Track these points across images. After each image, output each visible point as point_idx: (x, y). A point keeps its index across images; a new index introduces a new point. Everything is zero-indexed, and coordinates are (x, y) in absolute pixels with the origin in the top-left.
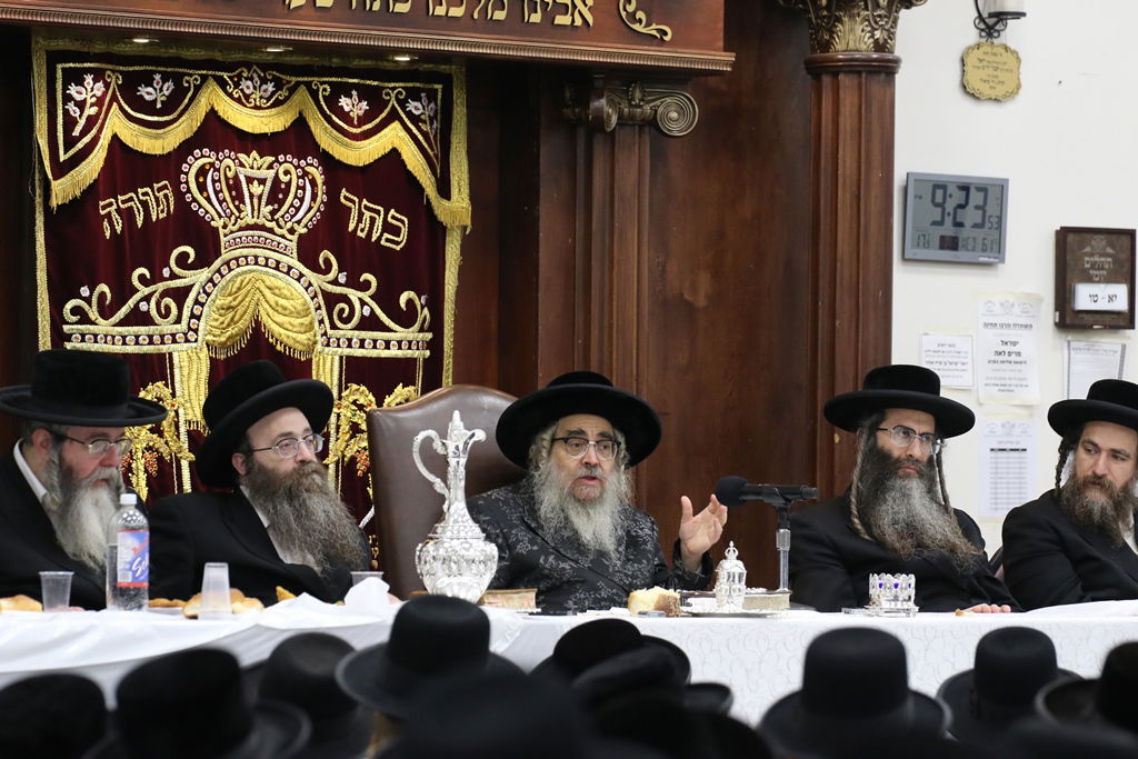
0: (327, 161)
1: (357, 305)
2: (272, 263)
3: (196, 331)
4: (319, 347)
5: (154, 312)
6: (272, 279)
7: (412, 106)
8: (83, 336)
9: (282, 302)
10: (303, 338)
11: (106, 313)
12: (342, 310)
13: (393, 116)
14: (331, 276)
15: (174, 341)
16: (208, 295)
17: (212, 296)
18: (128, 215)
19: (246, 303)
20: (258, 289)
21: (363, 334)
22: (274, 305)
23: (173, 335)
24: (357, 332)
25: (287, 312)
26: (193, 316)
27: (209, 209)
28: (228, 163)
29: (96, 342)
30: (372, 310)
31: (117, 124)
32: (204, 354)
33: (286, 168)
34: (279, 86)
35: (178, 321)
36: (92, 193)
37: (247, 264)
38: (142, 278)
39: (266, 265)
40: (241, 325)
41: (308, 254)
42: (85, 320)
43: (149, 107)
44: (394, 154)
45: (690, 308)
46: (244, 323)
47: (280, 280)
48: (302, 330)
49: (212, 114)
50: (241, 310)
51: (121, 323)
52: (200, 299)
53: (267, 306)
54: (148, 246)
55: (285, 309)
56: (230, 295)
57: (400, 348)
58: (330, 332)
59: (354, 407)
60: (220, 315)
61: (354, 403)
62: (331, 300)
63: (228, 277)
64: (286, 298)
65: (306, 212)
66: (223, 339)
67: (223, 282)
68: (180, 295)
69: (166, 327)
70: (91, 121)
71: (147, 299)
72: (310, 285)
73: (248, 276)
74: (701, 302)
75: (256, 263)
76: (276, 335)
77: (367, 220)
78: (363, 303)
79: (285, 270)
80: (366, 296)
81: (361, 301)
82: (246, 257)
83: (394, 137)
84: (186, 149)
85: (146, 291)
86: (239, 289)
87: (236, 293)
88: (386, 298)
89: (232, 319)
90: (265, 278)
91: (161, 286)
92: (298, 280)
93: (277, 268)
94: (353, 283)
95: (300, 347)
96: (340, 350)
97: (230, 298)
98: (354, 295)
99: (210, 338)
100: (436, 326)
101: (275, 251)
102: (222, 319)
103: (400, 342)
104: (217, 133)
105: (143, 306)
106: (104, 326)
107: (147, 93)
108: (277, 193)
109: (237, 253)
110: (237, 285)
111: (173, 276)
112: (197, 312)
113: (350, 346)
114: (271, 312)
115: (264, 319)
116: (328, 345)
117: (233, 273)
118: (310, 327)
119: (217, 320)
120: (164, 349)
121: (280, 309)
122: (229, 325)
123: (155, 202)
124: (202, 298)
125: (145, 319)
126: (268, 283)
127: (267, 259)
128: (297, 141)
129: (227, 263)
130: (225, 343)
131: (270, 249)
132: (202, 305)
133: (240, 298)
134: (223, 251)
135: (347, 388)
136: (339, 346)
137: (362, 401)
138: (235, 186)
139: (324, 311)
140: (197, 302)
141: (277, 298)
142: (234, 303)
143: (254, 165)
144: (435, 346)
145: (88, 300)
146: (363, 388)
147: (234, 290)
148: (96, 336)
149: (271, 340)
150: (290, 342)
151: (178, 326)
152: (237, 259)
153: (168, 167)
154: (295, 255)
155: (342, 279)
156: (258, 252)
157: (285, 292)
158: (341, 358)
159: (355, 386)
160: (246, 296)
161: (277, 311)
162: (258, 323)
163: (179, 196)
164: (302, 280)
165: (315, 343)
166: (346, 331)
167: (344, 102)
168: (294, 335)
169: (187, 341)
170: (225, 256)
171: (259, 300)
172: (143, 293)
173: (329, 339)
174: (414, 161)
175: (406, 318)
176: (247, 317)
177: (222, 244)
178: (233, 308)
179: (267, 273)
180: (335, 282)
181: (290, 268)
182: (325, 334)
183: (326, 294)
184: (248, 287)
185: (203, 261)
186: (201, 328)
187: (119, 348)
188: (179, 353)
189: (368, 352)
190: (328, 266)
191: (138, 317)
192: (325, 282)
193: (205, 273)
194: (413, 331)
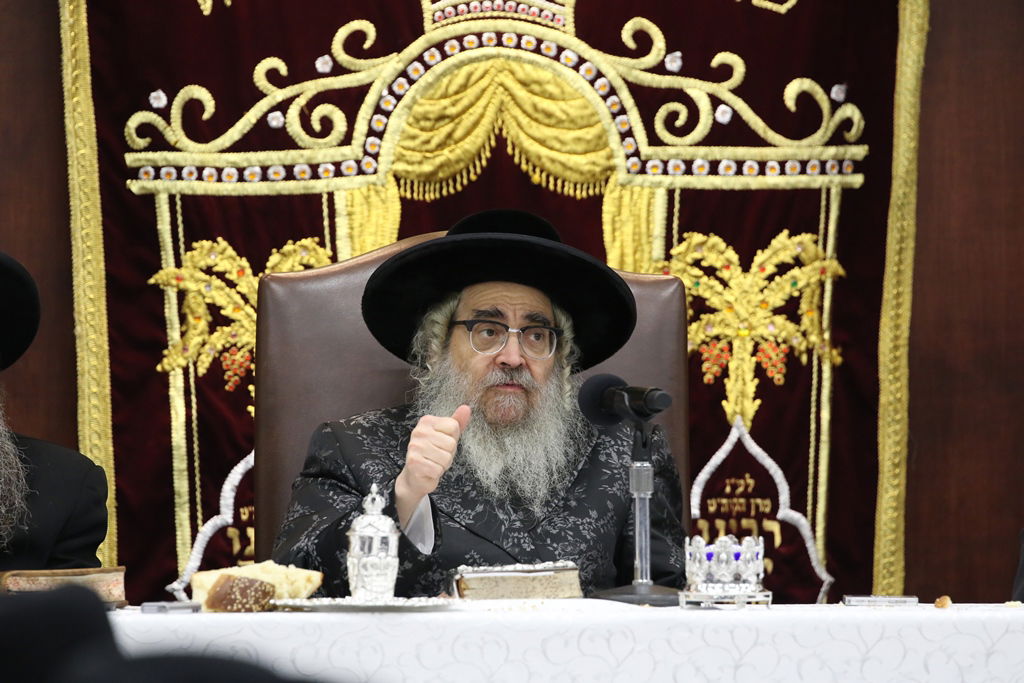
1: (704, 105)
2: (529, 42)
3: (376, 156)
4: (620, 176)
5: (295, 128)
6: (528, 67)
8: (157, 169)
9: (545, 104)
10: (582, 162)
11: (200, 129)
12: (674, 115)
14: (650, 60)
15: (338, 173)
16: (399, 98)
17: (405, 101)
19: (477, 110)
20: (502, 85)
21: (716, 152)
22: (530, 109)
23: (337, 165)
24: (703, 150)
25: (553, 121)
26: (371, 132)
29: (180, 177)
30: (736, 115)
32: (393, 193)
35: (347, 140)
37: (481, 45)
38: (273, 76)
39: (518, 46)
40: (470, 144)
42: (159, 143)
46: (476, 140)
47: (542, 70)
48: (580, 147)
50: (467, 120)
51: (235, 148)
52: (384, 106)
53: (517, 112)
55: (549, 115)
56: (445, 96)
57: (783, 172)
58: (646, 150)
59: (697, 272)
60: (423, 129)
61: (697, 263)
62: (648, 100)
63: (438, 68)
64: (551, 97)
66: (427, 168)
67: (429, 77)
68: (350, 101)
69: (324, 152)
71: (283, 107)
72: (600, 75)
73: (482, 66)
75: (500, 44)
76: (533, 159)
78: (716, 102)
79: (553, 52)
80: (723, 90)
81: (713, 98)
82: (479, 35)
85: (278, 95)
86: (464, 87)
87: (457, 93)
88: (761, 91)
89: (449, 136)
90: (514, 66)
91: (311, 88)
92: (576, 68)
93: (537, 50)
94: (697, 67)
95: (575, 177)
96: (667, 180)
97: (445, 102)
98: (698, 89)
99: (401, 167)
100: (879, 135)
101: (534, 22)
102: (424, 136)
103: (782, 164)
105: (276, 119)
106: (193, 153)
109: (460, 29)
110: (459, 80)
111: (338, 70)
112: (378, 126)
113: (689, 171)
114: (524, 120)
115: (511, 132)
116: (643, 171)
117: (449, 61)
118: (600, 143)
119: (413, 138)
120: (319, 186)
121: (540, 116)
122: (441, 146)
124: (388, 103)
125: (280, 140)
126: (521, 75)
127: (520, 37)
129: (440, 46)
130: (434, 173)
131: (526, 20)
132: (387, 114)
133: (465, 102)
134: (428, 25)
135: (681, 240)
136: (665, 172)
137: (712, 260)
139: (634, 118)
140: (378, 110)
141: (537, 99)
142: (452, 111)
144: (877, 167)
145: (165, 113)
146: (715, 239)
147: (453, 88)
148: (179, 169)
149: (524, 167)
150: (556, 169)
151: (346, 149)
152: (460, 39)
154: (571, 27)
155: (674, 62)
156: (501, 25)
157: (551, 88)
158: (671, 193)
159: (697, 238)
160: (478, 98)
161: (536, 120)
162: (501, 141)
164: (583, 68)
165: (612, 169)
166: (680, 147)
168: (563, 157)
169: (361, 172)
170: (432, 33)
171: (502, 103)
172: (274, 99)
173: (644, 163)
175: (801, 122)
176: (480, 133)
177: (427, 16)
178: (452, 118)
179: (518, 59)
180: (660, 69)
181: (561, 49)
182: (637, 153)
183: (635, 89)
184: (483, 83)
185: (389, 44)
186: (388, 147)
187: (230, 188)
188: (346, 192)
189: (726, 181)
190: (644, 43)
191: (265, 137)
192: (636, 70)
193: (392, 63)
194: (812, 147)
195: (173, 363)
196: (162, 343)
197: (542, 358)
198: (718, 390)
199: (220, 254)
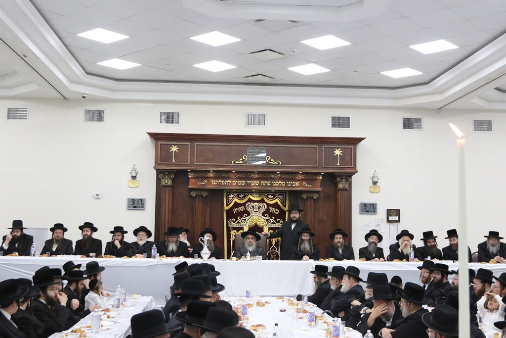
0: (266, 203)
2: (258, 216)
7: (279, 196)
8: (231, 225)
11: (234, 222)
12: (269, 221)
13: (277, 198)
16: (249, 220)
18: (237, 211)
19: (254, 221)
21: (272, 224)
25: (260, 222)
26: (246, 222)
27: (249, 210)
28: (252, 204)
31: (236, 200)
32: (248, 227)
33: (261, 204)
34: (259, 195)
36: (232, 208)
40: (254, 223)
41: (263, 214)
42: (231, 223)
43: (240, 198)
44: (277, 202)
45: (323, 221)
47: (259, 218)
49: (249, 198)
51: (236, 223)
52: (247, 220)
54: (241, 214)
62: (267, 220)
65: (263, 210)
67: (251, 218)
68: (245, 220)
69: (243, 224)
70: (231, 200)
72: (264, 218)
73: (255, 217)
74: (325, 219)
77: (273, 210)
81: (272, 220)
83: (277, 200)
84: (246, 203)
86: (253, 219)
88: (275, 220)
90: (257, 218)
91: (242, 219)
92: (262, 218)
95: (262, 226)
98: (271, 219)
99: (249, 225)
104: (250, 200)
106: (233, 224)
107: (240, 196)
108: (259, 207)
109: (253, 215)
111: (244, 217)
113: (270, 226)
114: (258, 222)
117: (253, 217)
118: (263, 223)
119: (250, 223)
120: (242, 226)
122: (252, 223)
123: (242, 209)
125: (240, 223)
128: (262, 201)
129: (251, 216)
130: (251, 225)
131: (258, 214)
134: (251, 214)
138: (253, 207)
141: (259, 220)
143: (256, 204)
145: (231, 221)
149: (258, 225)
153: (244, 205)
155: (269, 217)
156: (256, 214)
158: (268, 227)
162: (256, 223)
163: (245, 208)
165: (264, 225)
166: (270, 224)
167: (269, 196)
168: (261, 224)
169: (245, 225)
172: (239, 219)
173: (267, 225)
174: (279, 203)
175: (278, 222)
178: (252, 221)
181: (261, 216)
184: (255, 219)
186: (248, 223)
187: (236, 226)
188: (244, 227)
189: (273, 226)
190: (267, 216)
191: (239, 222)
192: (266, 218)
193: (248, 217)
194: (279, 224)
195: (231, 239)
196: (230, 238)
197: (253, 241)
198: (272, 242)
199: (235, 231)
